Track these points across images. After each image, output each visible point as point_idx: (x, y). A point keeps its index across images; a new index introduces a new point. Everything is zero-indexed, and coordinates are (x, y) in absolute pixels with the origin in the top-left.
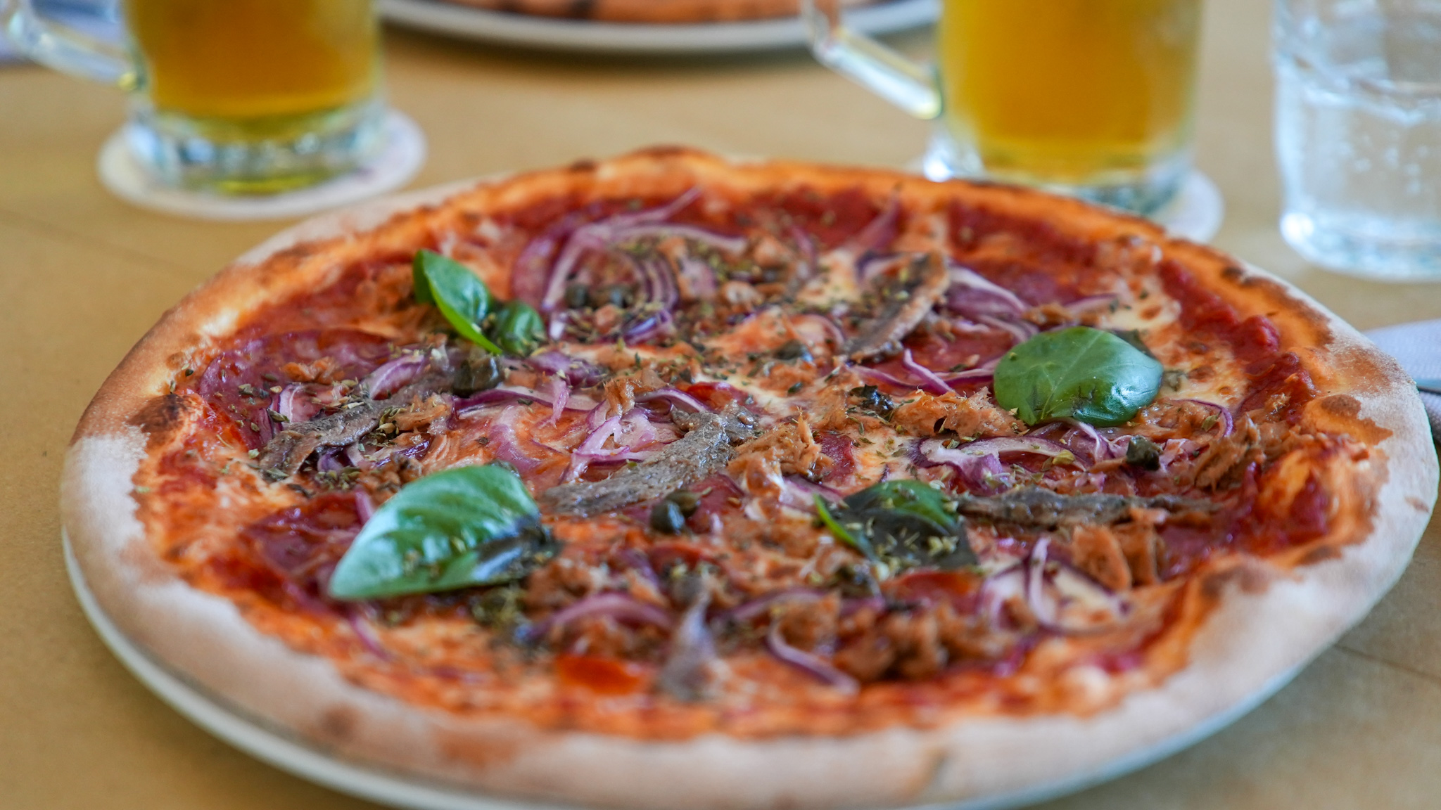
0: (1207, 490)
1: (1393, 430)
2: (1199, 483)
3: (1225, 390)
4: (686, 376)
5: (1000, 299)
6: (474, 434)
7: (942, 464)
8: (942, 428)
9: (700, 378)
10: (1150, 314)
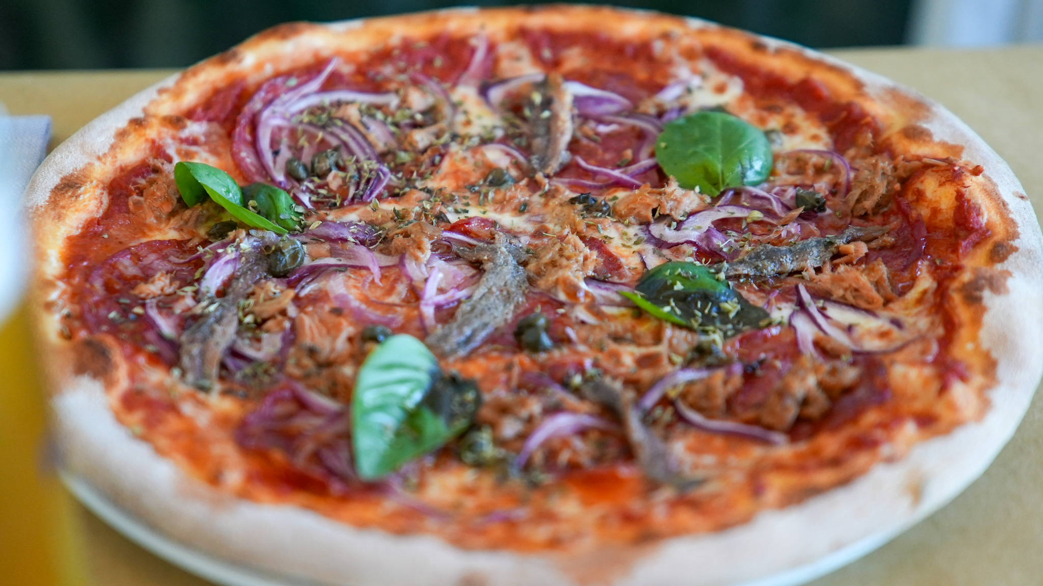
0: (865, 217)
1: (963, 144)
2: (855, 214)
3: (815, 138)
4: (441, 217)
5: (610, 101)
6: (322, 308)
7: (682, 244)
8: (657, 214)
9: (453, 218)
10: (721, 89)
